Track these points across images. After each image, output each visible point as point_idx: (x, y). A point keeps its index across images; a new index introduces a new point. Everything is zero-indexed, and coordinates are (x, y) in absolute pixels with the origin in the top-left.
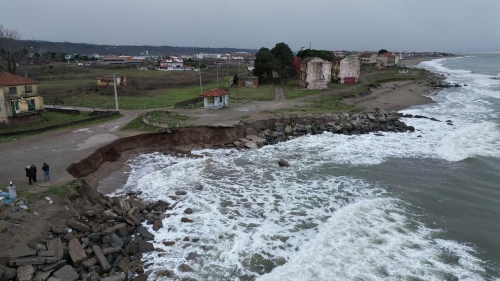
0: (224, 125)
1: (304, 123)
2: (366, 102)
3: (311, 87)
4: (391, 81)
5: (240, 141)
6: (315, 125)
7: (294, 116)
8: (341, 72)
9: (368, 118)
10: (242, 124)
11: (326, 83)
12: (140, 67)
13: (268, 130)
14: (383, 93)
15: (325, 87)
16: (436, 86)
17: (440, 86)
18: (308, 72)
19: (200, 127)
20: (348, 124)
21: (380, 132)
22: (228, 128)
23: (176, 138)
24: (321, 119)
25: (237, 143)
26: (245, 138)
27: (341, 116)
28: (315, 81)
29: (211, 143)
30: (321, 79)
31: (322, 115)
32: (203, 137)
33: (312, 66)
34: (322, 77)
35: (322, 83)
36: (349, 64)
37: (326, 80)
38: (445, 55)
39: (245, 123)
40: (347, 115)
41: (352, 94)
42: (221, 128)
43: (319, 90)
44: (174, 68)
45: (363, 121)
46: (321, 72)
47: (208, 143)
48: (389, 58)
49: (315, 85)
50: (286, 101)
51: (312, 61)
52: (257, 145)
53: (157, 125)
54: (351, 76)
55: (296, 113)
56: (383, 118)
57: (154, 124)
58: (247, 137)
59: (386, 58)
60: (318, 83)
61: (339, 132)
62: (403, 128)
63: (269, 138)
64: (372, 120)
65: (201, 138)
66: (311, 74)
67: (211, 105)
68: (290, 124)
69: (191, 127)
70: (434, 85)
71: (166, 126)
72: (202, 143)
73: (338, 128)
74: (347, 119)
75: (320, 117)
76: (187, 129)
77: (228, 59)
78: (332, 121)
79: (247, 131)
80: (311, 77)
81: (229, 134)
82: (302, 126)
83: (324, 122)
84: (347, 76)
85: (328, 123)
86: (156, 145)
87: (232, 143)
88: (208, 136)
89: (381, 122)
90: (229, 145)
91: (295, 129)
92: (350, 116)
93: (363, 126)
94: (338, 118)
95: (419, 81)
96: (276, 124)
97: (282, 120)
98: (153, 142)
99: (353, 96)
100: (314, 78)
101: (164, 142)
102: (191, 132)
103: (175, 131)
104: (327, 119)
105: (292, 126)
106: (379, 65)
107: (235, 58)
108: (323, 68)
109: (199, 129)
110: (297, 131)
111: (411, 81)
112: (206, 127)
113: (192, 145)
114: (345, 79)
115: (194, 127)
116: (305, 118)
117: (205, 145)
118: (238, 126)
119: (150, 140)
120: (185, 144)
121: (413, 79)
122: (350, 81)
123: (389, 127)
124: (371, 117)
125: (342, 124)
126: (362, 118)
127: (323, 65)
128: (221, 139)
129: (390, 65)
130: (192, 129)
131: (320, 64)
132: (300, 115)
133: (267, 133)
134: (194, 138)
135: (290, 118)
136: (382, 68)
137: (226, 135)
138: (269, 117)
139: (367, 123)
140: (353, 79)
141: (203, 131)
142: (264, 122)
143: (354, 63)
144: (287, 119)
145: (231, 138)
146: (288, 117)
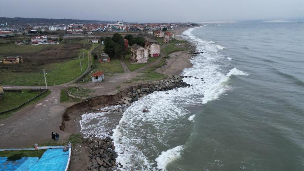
0: (112, 94)
1: (145, 87)
2: (167, 69)
3: (139, 62)
4: (174, 53)
5: (120, 101)
6: (150, 88)
7: (140, 84)
8: (151, 51)
9: (171, 82)
10: (119, 92)
11: (146, 60)
12: (18, 43)
13: (130, 92)
14: (172, 62)
15: (146, 62)
16: (193, 54)
17: (195, 53)
18: (137, 55)
19: (101, 96)
20: (164, 86)
21: (177, 88)
22: (114, 95)
23: (90, 103)
24: (152, 84)
25: (119, 102)
26: (122, 98)
27: (160, 82)
28: (141, 59)
29: (107, 104)
30: (144, 58)
31: (152, 82)
32: (103, 101)
33: (139, 52)
34: (144, 57)
35: (145, 60)
36: (155, 47)
37: (146, 58)
38: (194, 25)
39: (120, 91)
40: (162, 81)
41: (160, 65)
42: (111, 95)
43: (144, 63)
44: (42, 42)
45: (169, 83)
46: (144, 54)
47: (106, 104)
48: (170, 36)
49: (141, 61)
50: (131, 72)
51: (139, 49)
52: (129, 102)
53: (80, 98)
54: (156, 53)
55: (140, 81)
56: (177, 81)
57: (78, 97)
58: (123, 98)
59: (169, 36)
60: (143, 60)
61: (161, 90)
62: (185, 85)
63: (132, 97)
64: (172, 82)
65: (103, 102)
66: (139, 55)
67: (96, 80)
68: (139, 88)
69: (96, 97)
70: (192, 53)
71: (85, 98)
72: (103, 104)
73: (160, 88)
74: (163, 83)
75: (151, 83)
76: (95, 98)
77: (73, 31)
78: (157, 85)
79: (122, 95)
80: (139, 57)
81: (115, 98)
82: (145, 88)
83: (154, 86)
84: (154, 53)
85: (156, 86)
86: (82, 108)
87: (117, 102)
88: (105, 100)
89: (176, 83)
90: (116, 104)
91: (142, 90)
92: (164, 81)
93: (170, 86)
94: (159, 83)
95: (186, 51)
96: (134, 89)
97: (135, 87)
98: (80, 107)
99: (160, 67)
100: (141, 58)
101: (85, 106)
102: (97, 100)
103: (89, 100)
104: (155, 84)
105: (140, 89)
106: (165, 40)
107: (77, 30)
108: (144, 52)
109: (100, 98)
110: (143, 91)
111: (183, 51)
112: (104, 96)
113: (99, 106)
114: (153, 54)
115: (98, 97)
116: (145, 84)
117: (106, 105)
118: (118, 94)
119: (79, 106)
120: (96, 106)
121: (183, 50)
122: (156, 56)
123: (180, 85)
124: (172, 81)
125: (161, 86)
126: (169, 82)
127: (145, 51)
128: (111, 101)
129: (170, 40)
130: (97, 98)
131: (143, 51)
132: (142, 83)
133: (130, 94)
134: (98, 102)
135: (139, 85)
136: (167, 41)
137: (113, 99)
138: (129, 85)
139: (171, 84)
140: (157, 54)
141: (102, 98)
142: (128, 89)
143: (157, 47)
144: (137, 86)
145: (116, 100)
146: (137, 85)
